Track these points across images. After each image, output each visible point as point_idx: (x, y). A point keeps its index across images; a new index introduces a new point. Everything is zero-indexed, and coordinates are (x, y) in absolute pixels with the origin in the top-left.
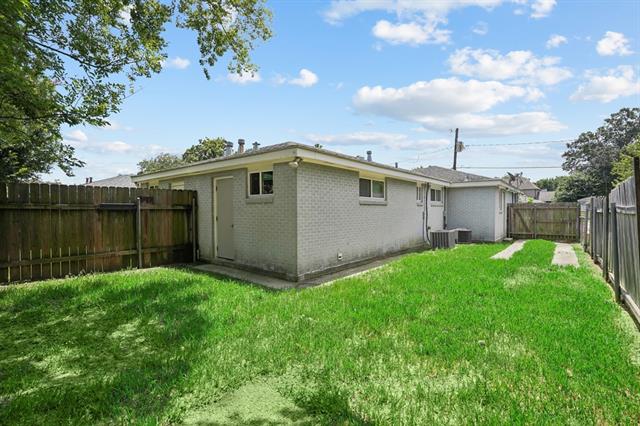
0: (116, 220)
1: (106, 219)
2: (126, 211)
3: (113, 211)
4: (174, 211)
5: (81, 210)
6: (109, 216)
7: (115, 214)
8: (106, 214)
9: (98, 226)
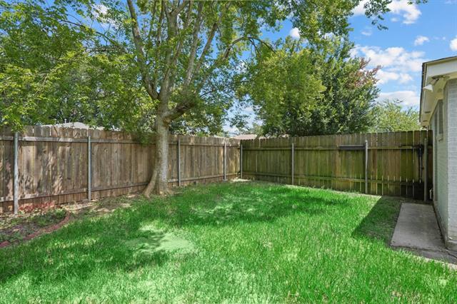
0: (351, 157)
1: (344, 156)
2: (357, 151)
3: (349, 150)
4: (403, 150)
5: (329, 150)
6: (345, 154)
7: (350, 153)
8: (344, 152)
9: (339, 160)
